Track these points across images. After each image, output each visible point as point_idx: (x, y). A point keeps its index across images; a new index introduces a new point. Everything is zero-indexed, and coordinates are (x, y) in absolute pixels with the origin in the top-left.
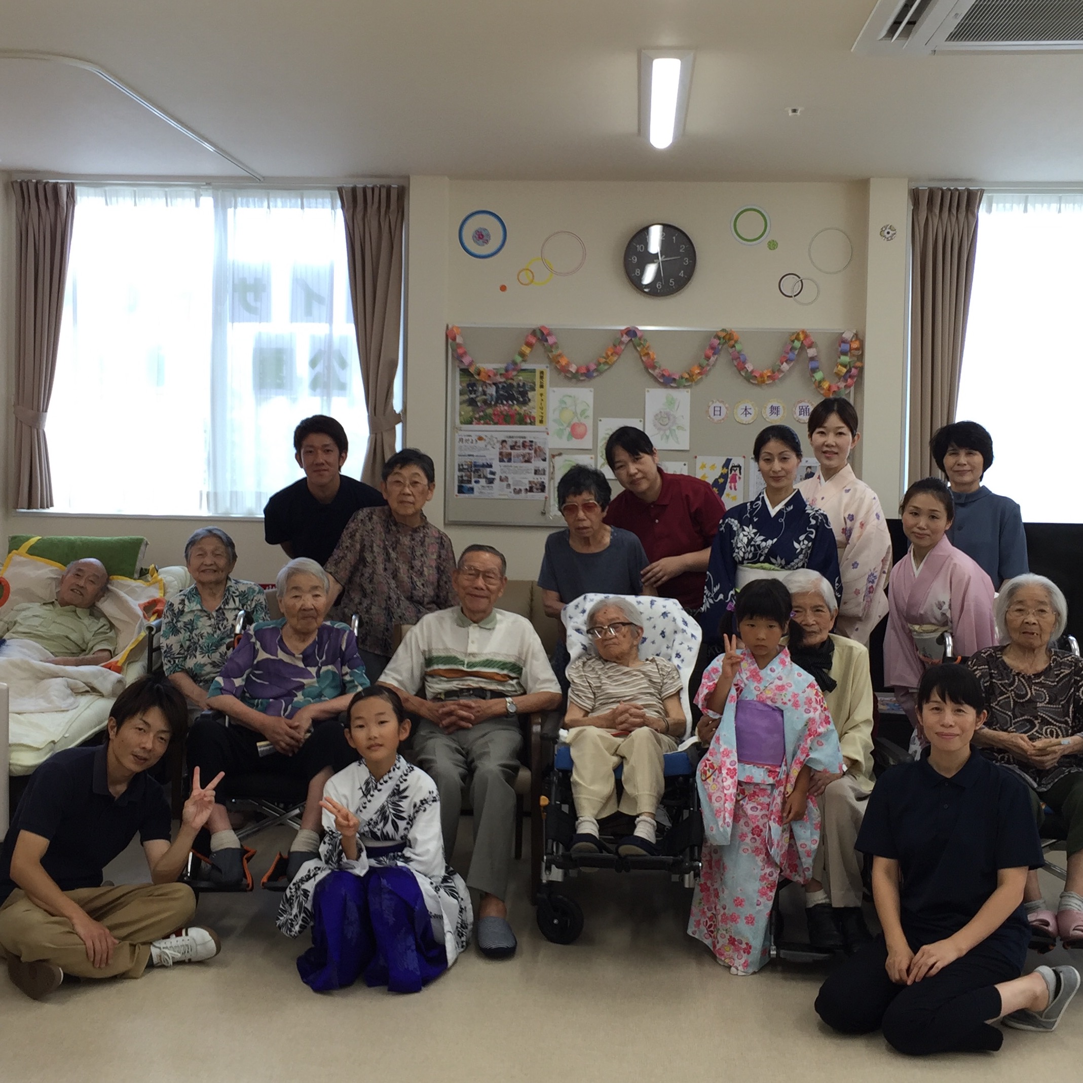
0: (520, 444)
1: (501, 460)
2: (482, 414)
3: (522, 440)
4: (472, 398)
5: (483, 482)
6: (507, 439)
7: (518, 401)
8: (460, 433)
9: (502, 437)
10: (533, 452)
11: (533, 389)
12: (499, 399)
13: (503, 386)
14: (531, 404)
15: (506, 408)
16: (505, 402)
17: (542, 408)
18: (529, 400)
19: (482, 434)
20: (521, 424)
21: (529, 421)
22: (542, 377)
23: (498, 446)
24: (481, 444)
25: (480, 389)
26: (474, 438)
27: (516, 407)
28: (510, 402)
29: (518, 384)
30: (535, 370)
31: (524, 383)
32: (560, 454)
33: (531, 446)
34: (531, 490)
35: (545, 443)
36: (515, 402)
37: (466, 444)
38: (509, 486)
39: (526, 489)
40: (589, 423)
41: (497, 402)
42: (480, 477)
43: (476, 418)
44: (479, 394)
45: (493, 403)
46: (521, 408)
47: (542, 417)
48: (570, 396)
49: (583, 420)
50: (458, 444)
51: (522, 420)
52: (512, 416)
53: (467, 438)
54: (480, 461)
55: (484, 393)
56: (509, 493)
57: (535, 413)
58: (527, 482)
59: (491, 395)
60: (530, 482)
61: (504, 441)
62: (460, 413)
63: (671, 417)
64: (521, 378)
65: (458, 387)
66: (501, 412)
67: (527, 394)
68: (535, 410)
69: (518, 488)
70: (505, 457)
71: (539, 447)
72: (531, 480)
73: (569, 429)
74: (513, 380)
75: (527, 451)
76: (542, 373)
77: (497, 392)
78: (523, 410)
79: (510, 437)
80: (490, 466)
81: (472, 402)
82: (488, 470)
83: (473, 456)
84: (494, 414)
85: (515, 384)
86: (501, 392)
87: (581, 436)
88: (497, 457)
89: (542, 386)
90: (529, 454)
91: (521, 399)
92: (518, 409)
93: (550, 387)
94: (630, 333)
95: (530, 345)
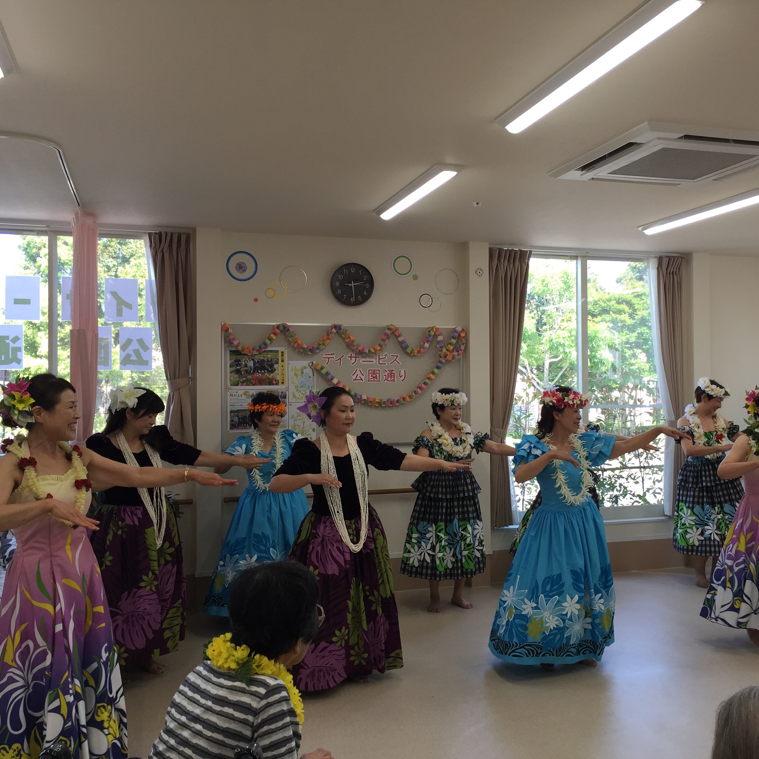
2: (244, 379)
4: (238, 369)
11: (277, 363)
12: (256, 369)
13: (258, 361)
14: (276, 372)
15: (260, 375)
16: (259, 371)
17: (283, 375)
20: (270, 385)
21: (275, 383)
22: (282, 355)
25: (243, 363)
27: (266, 374)
28: (263, 371)
29: (268, 360)
30: (278, 351)
31: (271, 359)
36: (266, 371)
43: (241, 382)
44: (243, 366)
45: (252, 372)
46: (270, 375)
47: (283, 380)
51: (271, 382)
52: (264, 380)
55: (246, 366)
59: (251, 367)
62: (230, 378)
64: (269, 356)
65: (229, 363)
66: (257, 378)
67: (273, 366)
68: (279, 376)
74: (264, 357)
76: (282, 352)
77: (254, 365)
81: (238, 372)
84: (253, 379)
86: (257, 365)
89: (283, 361)
91: (270, 369)
92: (268, 375)
93: (288, 361)
94: (337, 327)
95: (275, 335)
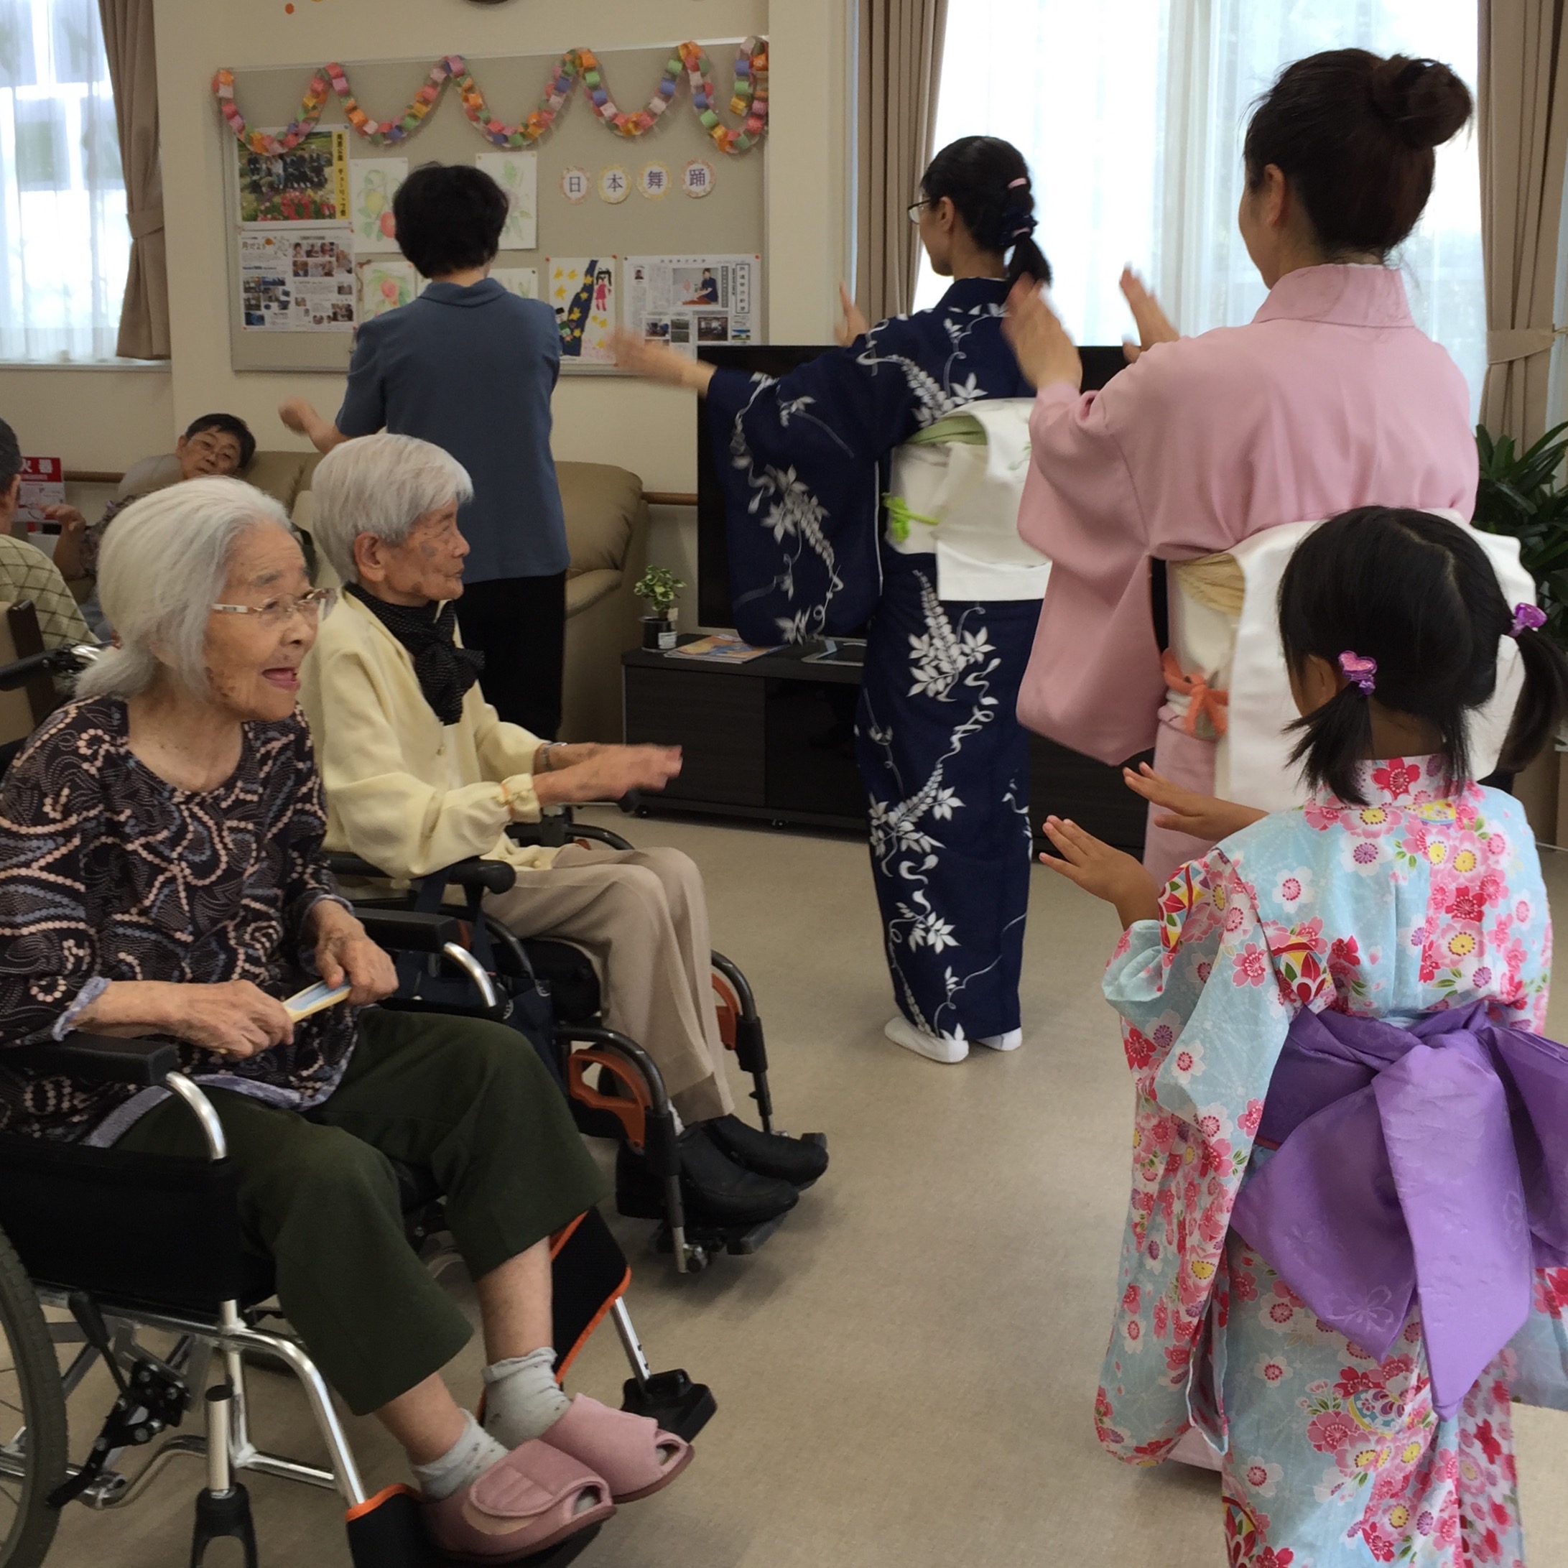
0: (317, 248)
1: (296, 274)
2: (268, 204)
3: (319, 242)
4: (255, 181)
5: (274, 305)
7: (312, 182)
8: (244, 234)
9: (294, 237)
10: (334, 259)
11: (330, 163)
12: (290, 180)
13: (292, 160)
14: (328, 186)
15: (297, 194)
16: (296, 185)
17: (342, 192)
18: (326, 180)
19: (271, 235)
20: (317, 218)
21: (327, 213)
23: (291, 251)
24: (270, 249)
25: (264, 166)
26: (262, 241)
27: (310, 192)
28: (302, 185)
29: (311, 157)
30: (330, 133)
31: (317, 154)
32: (369, 262)
33: (332, 250)
34: (334, 318)
35: (349, 246)
36: (308, 184)
37: (252, 251)
38: (307, 311)
39: (329, 317)
41: (286, 186)
42: (270, 299)
43: (261, 212)
44: (263, 174)
45: (281, 187)
46: (316, 193)
47: (344, 205)
48: (378, 171)
50: (241, 252)
51: (320, 211)
52: (306, 206)
53: (253, 241)
54: (271, 276)
55: (269, 173)
56: (307, 321)
57: (335, 200)
58: (328, 305)
59: (278, 176)
60: (333, 306)
61: (297, 245)
62: (241, 204)
65: (237, 165)
66: (292, 200)
67: (323, 170)
68: (334, 196)
69: (318, 315)
70: (300, 269)
71: (342, 252)
72: (335, 302)
73: (378, 223)
74: (303, 149)
75: (327, 258)
76: (340, 136)
77: (285, 170)
78: (318, 196)
79: (305, 238)
80: (282, 283)
81: (255, 187)
82: (281, 288)
83: (259, 268)
84: (284, 204)
85: (307, 156)
86: (290, 170)
88: (290, 269)
89: (340, 158)
90: (330, 262)
91: (316, 180)
92: (312, 194)
93: (352, 158)
94: (445, 65)
95: (316, 94)
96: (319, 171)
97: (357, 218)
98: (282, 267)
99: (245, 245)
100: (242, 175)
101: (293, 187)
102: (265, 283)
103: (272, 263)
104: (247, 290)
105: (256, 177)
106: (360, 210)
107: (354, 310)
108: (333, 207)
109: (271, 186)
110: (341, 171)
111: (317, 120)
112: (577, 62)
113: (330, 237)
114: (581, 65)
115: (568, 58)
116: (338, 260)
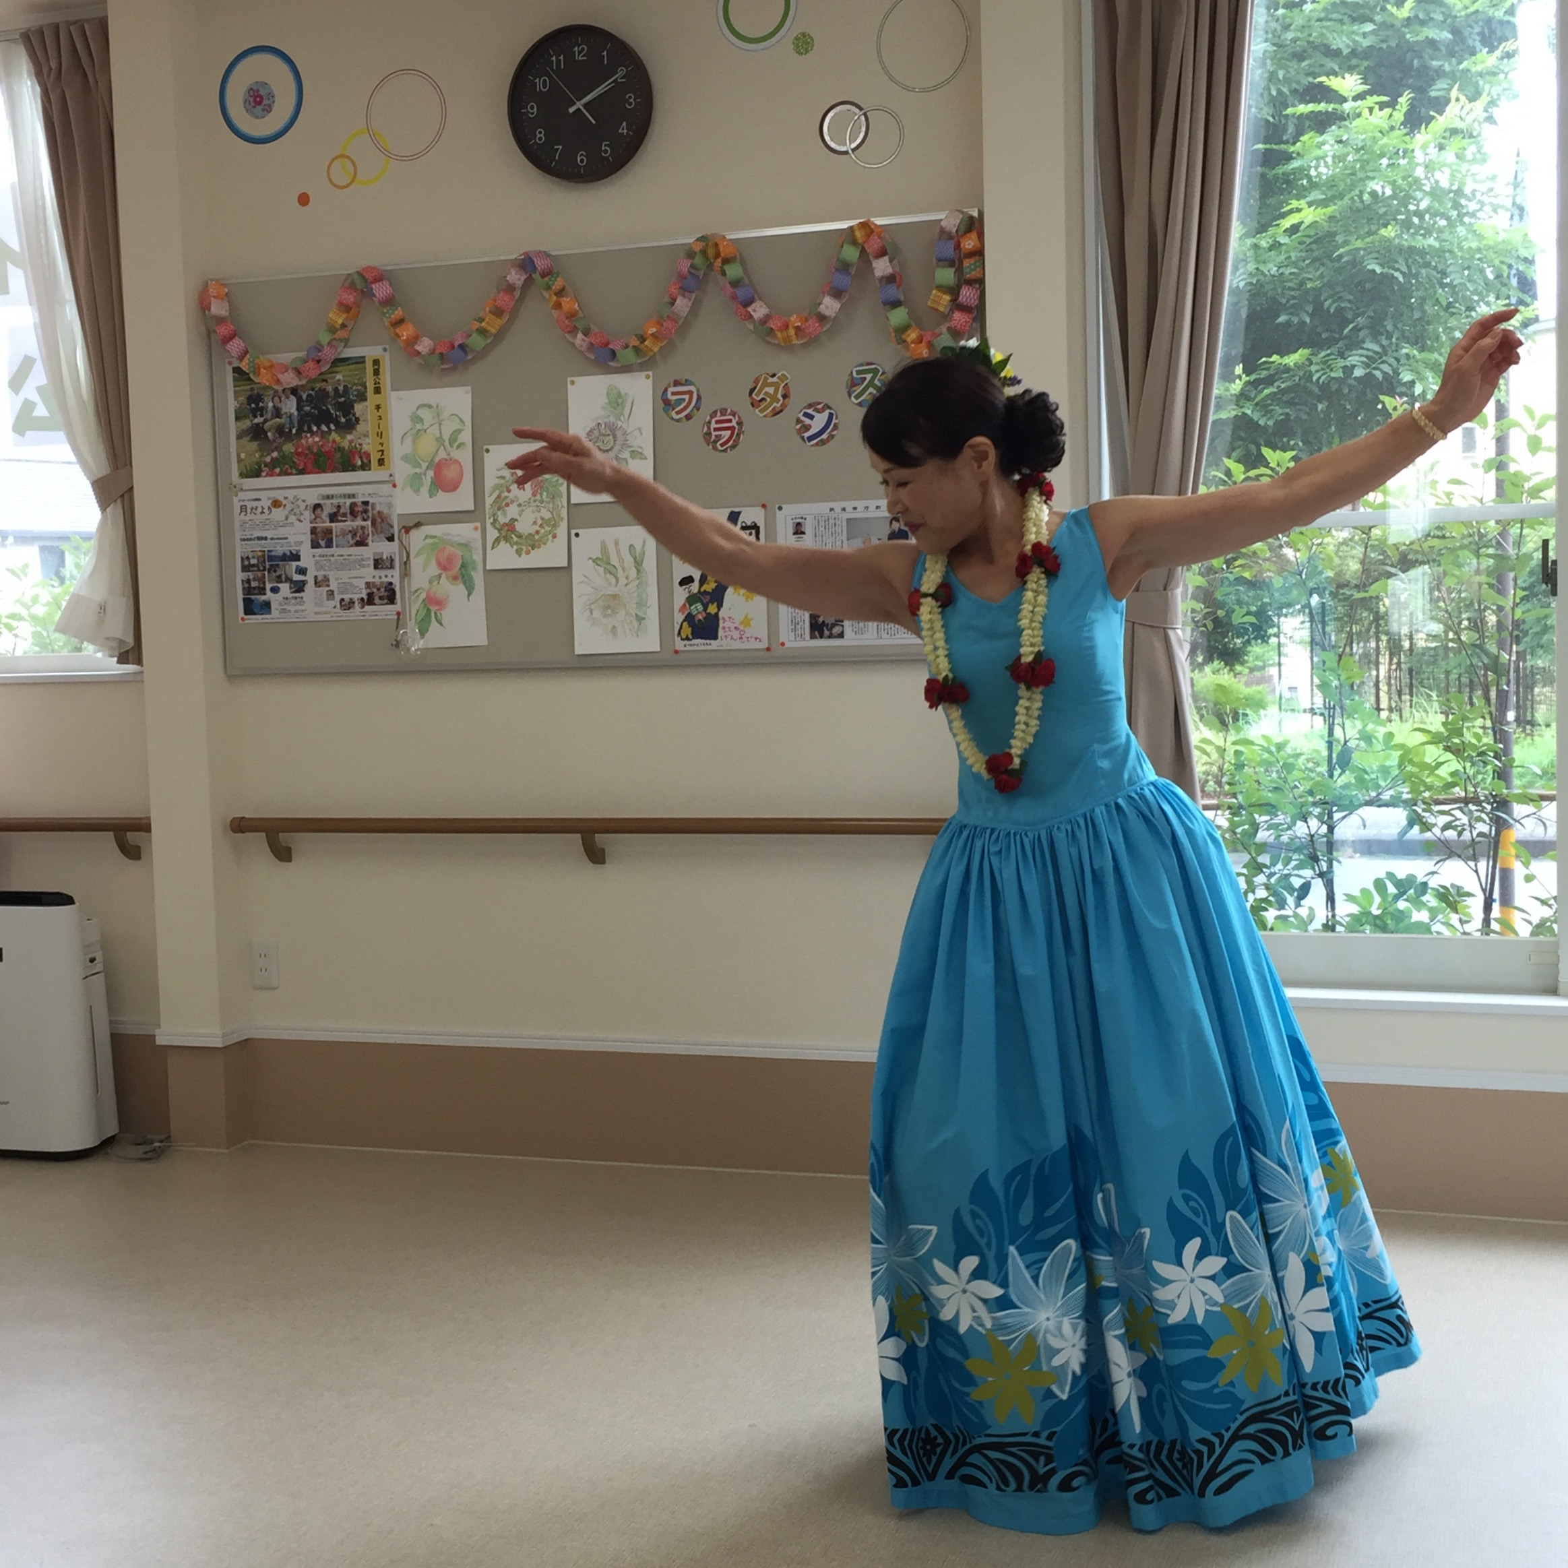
0: (345, 509)
1: (315, 545)
2: (275, 454)
3: (348, 502)
4: (257, 425)
5: (285, 588)
6: (322, 502)
7: (338, 424)
8: (242, 495)
9: (313, 497)
10: (369, 523)
11: (362, 397)
12: (305, 422)
13: (310, 396)
14: (360, 428)
15: (317, 439)
16: (315, 429)
17: (380, 435)
18: (357, 420)
19: (279, 495)
20: (344, 470)
21: (359, 462)
22: (376, 372)
23: (308, 515)
24: (278, 514)
25: (270, 404)
26: (266, 503)
27: (334, 436)
28: (324, 428)
29: (336, 389)
30: (363, 357)
31: (345, 387)
32: (418, 525)
33: (366, 511)
34: (370, 600)
35: (390, 505)
36: (332, 427)
37: (252, 517)
38: (331, 594)
39: (362, 599)
40: (465, 456)
42: (279, 579)
43: (266, 465)
44: (269, 416)
45: (294, 431)
46: (343, 438)
47: (382, 452)
48: (430, 406)
49: (456, 454)
50: (238, 518)
51: (348, 461)
52: (329, 455)
53: (255, 504)
54: (279, 550)
56: (331, 609)
57: (369, 445)
58: (361, 584)
59: (290, 416)
60: (368, 584)
61: (317, 507)
62: (238, 455)
63: (619, 434)
64: (339, 377)
65: (232, 405)
66: (309, 448)
67: (353, 407)
68: (367, 440)
69: (347, 597)
70: (321, 538)
71: (380, 513)
72: (370, 580)
73: (431, 473)
74: (325, 381)
75: (359, 522)
76: (376, 362)
77: (299, 408)
78: (346, 441)
79: (328, 497)
80: (296, 557)
81: (257, 433)
82: (294, 564)
83: (266, 538)
84: (298, 454)
85: (330, 389)
86: (307, 408)
87: (453, 487)
88: (307, 539)
89: (377, 391)
90: (363, 528)
91: (343, 420)
92: (338, 439)
93: (392, 390)
94: (526, 263)
95: (346, 308)
96: (347, 408)
97: (400, 469)
98: (297, 535)
99: (243, 509)
100: (237, 418)
101: (310, 430)
102: (271, 558)
103: (281, 532)
104: (245, 569)
105: (259, 420)
106: (405, 458)
107: (397, 590)
108: (368, 455)
109: (280, 430)
110: (378, 407)
111: (346, 342)
112: (711, 252)
113: (361, 496)
114: (717, 255)
115: (698, 247)
116: (374, 524)
